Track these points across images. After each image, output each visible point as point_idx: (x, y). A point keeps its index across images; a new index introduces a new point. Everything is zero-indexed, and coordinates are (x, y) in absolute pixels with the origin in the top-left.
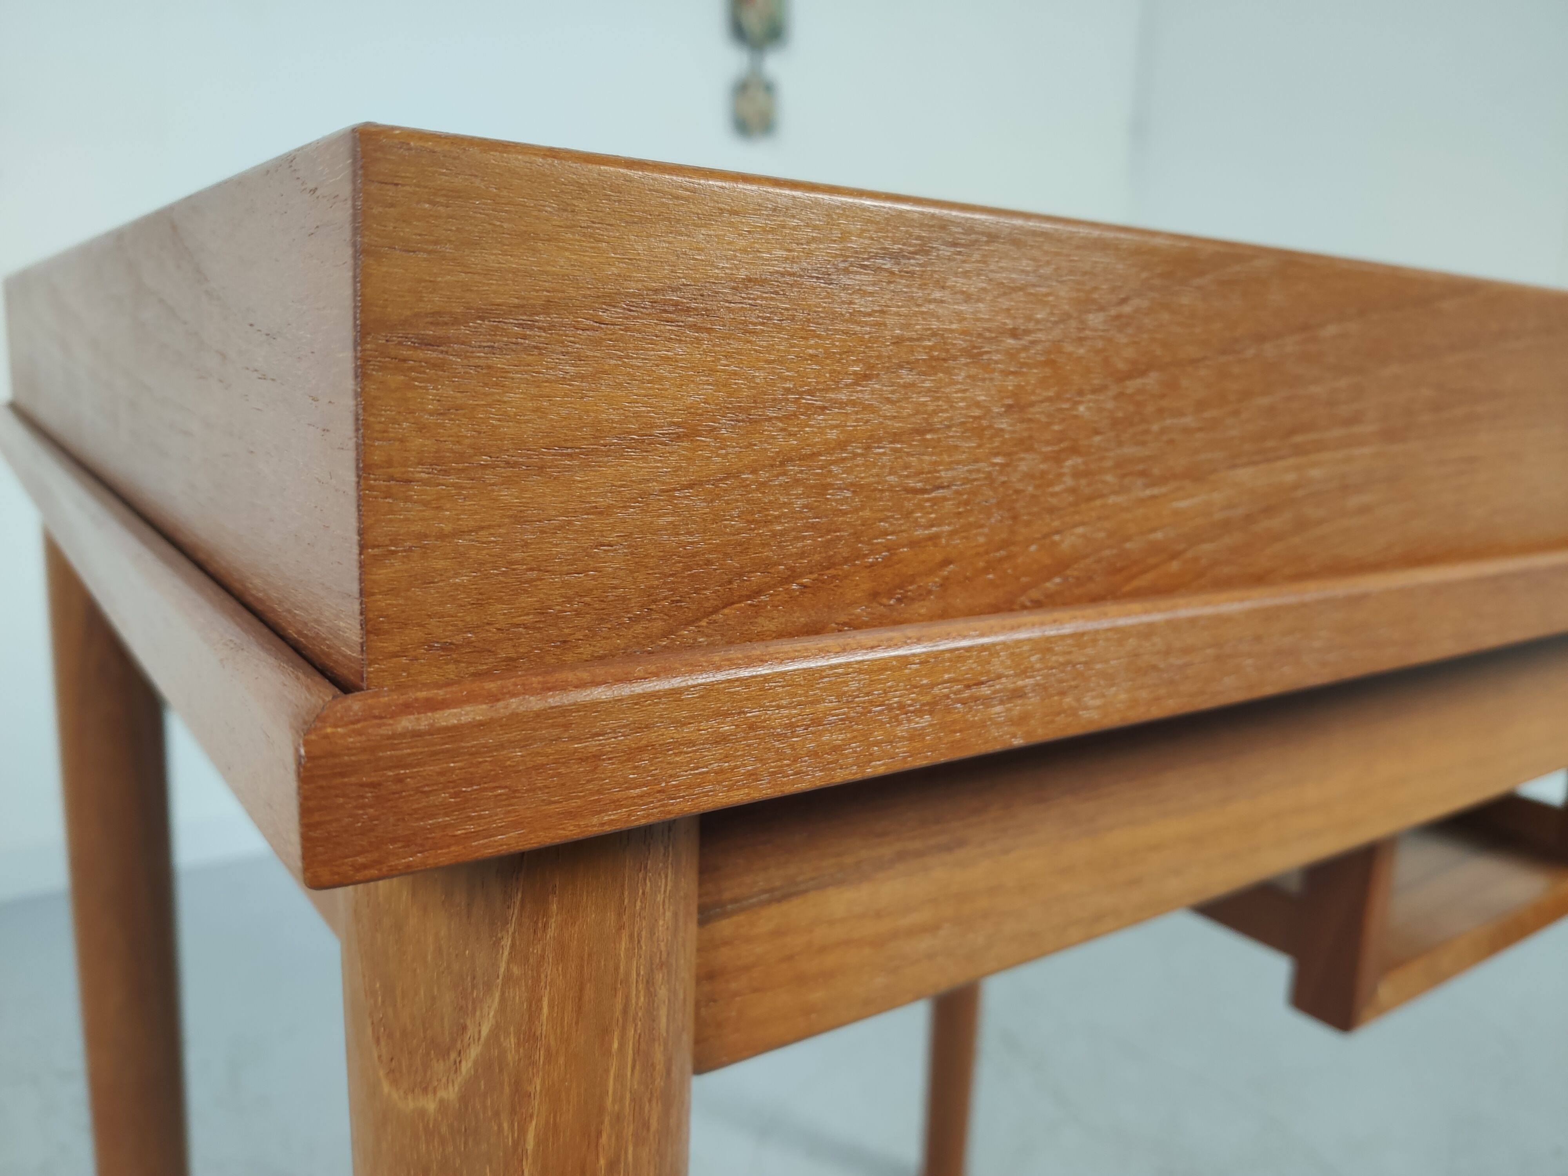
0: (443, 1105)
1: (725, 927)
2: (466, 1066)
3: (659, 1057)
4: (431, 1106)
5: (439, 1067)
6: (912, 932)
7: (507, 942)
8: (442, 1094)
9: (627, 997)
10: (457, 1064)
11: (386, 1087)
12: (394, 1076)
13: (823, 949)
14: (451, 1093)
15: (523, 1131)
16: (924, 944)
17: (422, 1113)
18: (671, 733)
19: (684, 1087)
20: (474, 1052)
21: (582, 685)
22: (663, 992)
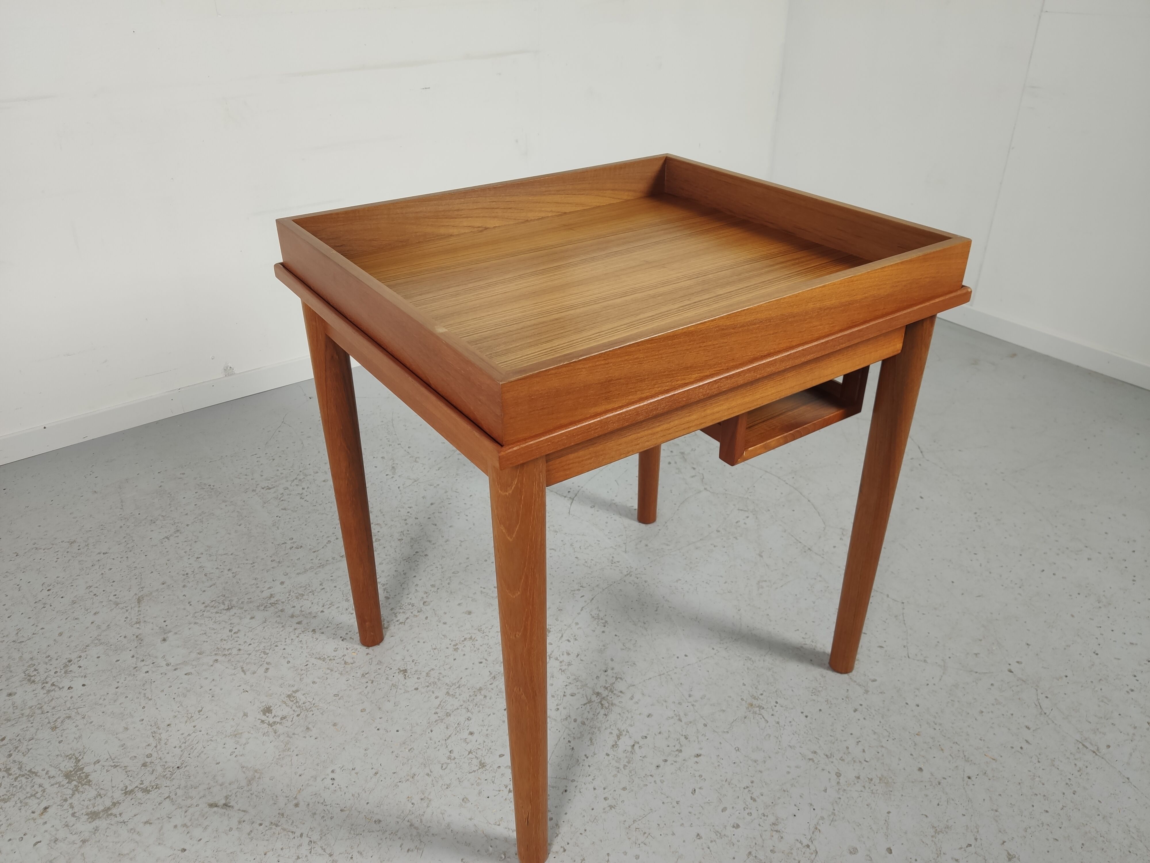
0: (509, 494)
1: (550, 463)
2: (513, 488)
3: (541, 485)
4: (507, 494)
5: (509, 488)
6: (586, 460)
7: (518, 471)
8: (509, 492)
9: (536, 477)
10: (512, 488)
11: (500, 491)
12: (501, 490)
13: (569, 464)
14: (510, 492)
15: (522, 497)
16: (589, 461)
17: (506, 495)
18: (542, 446)
19: (545, 488)
20: (514, 486)
21: (530, 442)
22: (541, 476)
